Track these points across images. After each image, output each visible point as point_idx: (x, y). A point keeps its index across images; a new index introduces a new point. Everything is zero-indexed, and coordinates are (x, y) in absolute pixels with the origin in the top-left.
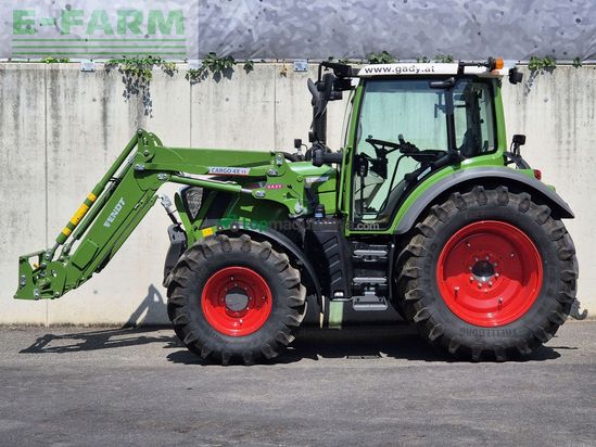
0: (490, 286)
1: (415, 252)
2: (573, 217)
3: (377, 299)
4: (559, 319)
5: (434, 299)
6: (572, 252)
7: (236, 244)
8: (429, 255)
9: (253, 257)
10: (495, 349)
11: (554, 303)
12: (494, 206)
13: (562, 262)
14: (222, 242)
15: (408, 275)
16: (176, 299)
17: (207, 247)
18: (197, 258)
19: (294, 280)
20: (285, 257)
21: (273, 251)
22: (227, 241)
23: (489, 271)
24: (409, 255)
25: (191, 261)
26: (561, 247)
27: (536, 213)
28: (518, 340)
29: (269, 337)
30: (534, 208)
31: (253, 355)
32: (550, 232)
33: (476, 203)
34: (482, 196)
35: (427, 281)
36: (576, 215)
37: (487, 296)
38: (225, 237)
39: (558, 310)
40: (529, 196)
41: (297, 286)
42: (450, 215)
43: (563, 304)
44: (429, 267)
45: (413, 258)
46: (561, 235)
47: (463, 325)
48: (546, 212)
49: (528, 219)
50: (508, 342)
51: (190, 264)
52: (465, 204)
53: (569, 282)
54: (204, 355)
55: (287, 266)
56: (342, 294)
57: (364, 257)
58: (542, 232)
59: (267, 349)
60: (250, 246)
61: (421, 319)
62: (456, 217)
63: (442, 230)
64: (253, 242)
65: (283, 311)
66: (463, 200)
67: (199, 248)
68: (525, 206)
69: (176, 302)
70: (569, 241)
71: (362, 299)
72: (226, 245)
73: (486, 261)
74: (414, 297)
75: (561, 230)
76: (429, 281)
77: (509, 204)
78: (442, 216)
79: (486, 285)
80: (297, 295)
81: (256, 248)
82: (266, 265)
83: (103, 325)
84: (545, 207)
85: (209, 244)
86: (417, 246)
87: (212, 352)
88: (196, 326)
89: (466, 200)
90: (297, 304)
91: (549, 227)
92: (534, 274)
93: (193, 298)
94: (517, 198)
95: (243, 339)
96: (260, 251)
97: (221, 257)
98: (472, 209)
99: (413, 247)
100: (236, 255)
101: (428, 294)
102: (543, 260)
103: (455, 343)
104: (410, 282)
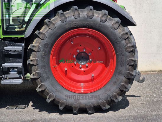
0: (87, 67)
1: (34, 49)
2: (135, 25)
3: (18, 76)
4: (126, 88)
5: (48, 78)
6: (134, 47)
8: (44, 50)
10: (87, 107)
11: (123, 78)
12: (85, 19)
13: (128, 54)
15: (31, 63)
23: (86, 58)
24: (32, 51)
26: (127, 44)
27: (111, 23)
28: (100, 101)
30: (110, 20)
32: (120, 35)
33: (73, 17)
34: (76, 13)
35: (43, 67)
36: (137, 24)
37: (85, 73)
39: (126, 82)
40: (107, 12)
42: (56, 26)
43: (129, 79)
44: (44, 58)
45: (34, 53)
46: (127, 36)
47: (67, 93)
48: (117, 22)
49: (106, 27)
50: (95, 103)
52: (66, 18)
53: (132, 66)
57: (10, 51)
58: (115, 35)
61: (41, 90)
62: (60, 27)
63: (51, 35)
66: (64, 15)
68: (104, 19)
70: (133, 40)
71: (9, 76)
73: (84, 52)
74: (35, 77)
75: (127, 34)
76: (44, 66)
77: (94, 18)
78: (51, 26)
79: (84, 66)
84: (117, 19)
86: (36, 45)
89: (67, 16)
91: (120, 31)
92: (111, 61)
94: (99, 14)
98: (71, 21)
99: (34, 46)
101: (44, 75)
102: (116, 52)
103: (62, 104)
104: (33, 67)
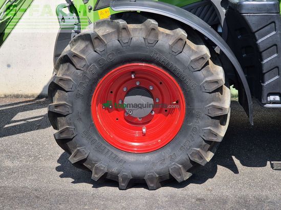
7: (137, 33)
9: (161, 51)
14: (119, 30)
16: (57, 106)
17: (98, 38)
18: (83, 51)
19: (216, 82)
20: (204, 50)
21: (189, 42)
22: (125, 28)
25: (75, 56)
29: (182, 156)
31: (160, 177)
38: (122, 22)
41: (220, 90)
51: (75, 60)
54: (96, 176)
55: (207, 63)
56: (277, 98)
59: (178, 171)
60: (157, 35)
64: (161, 29)
65: (201, 123)
67: (87, 38)
69: (57, 110)
72: (124, 34)
80: (219, 100)
81: (166, 38)
82: (178, 61)
83: (17, 96)
85: (101, 32)
87: (106, 174)
88: (85, 141)
90: (219, 113)
93: (79, 105)
95: (147, 158)
96: (171, 43)
97: (117, 50)
100: (138, 47)
